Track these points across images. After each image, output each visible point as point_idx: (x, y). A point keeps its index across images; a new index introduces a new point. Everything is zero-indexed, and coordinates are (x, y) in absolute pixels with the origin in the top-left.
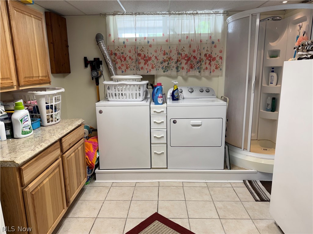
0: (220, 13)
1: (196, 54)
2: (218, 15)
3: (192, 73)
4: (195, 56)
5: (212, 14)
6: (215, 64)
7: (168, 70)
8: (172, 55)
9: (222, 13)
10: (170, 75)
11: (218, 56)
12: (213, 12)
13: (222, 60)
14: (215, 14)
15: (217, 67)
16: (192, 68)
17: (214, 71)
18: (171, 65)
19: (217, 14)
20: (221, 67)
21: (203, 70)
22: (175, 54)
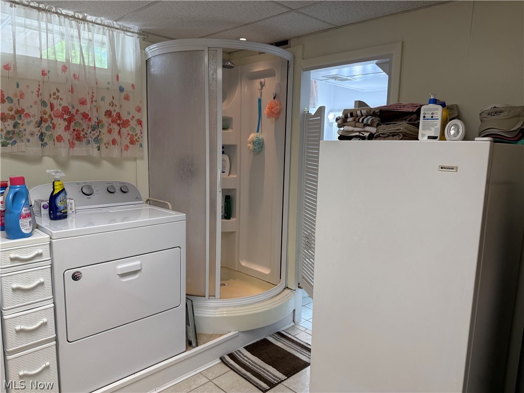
0: (132, 32)
1: (89, 108)
2: (128, 34)
3: (80, 149)
4: (87, 113)
5: (117, 30)
6: (128, 134)
7: (15, 142)
8: (24, 104)
9: (137, 33)
10: (22, 154)
11: (133, 117)
12: (120, 26)
13: (141, 126)
14: (122, 30)
15: (133, 140)
16: (78, 138)
17: (127, 147)
18: (25, 130)
19: (127, 31)
20: (142, 141)
21: (105, 144)
22: (35, 102)
